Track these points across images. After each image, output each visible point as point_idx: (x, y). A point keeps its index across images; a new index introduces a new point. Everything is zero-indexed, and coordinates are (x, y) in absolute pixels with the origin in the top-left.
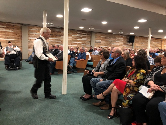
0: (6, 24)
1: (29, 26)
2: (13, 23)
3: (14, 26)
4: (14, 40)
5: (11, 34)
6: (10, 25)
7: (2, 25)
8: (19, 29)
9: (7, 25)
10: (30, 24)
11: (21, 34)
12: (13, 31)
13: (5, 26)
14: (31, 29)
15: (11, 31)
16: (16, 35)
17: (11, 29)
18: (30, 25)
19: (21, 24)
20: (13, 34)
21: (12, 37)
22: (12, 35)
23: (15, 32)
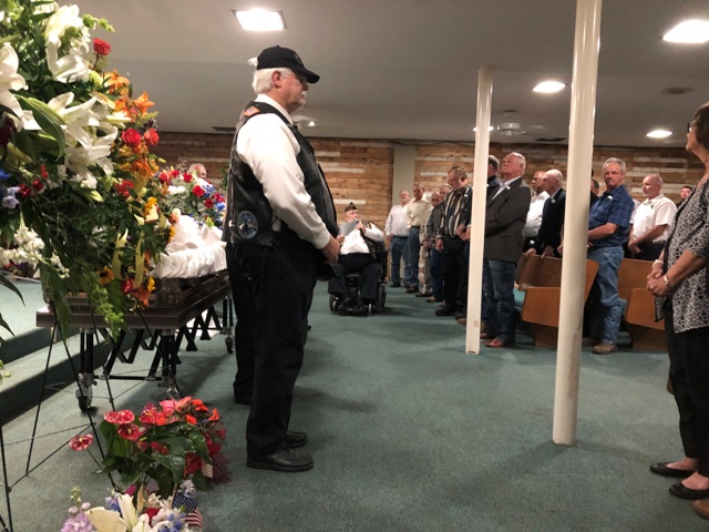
0: (342, 144)
1: (418, 145)
2: (365, 140)
3: (365, 149)
4: (363, 202)
5: (355, 181)
6: (353, 149)
7: (330, 149)
8: (382, 160)
9: (343, 150)
10: (424, 138)
11: (391, 179)
12: (361, 171)
13: (337, 154)
14: (428, 159)
15: (354, 171)
16: (371, 186)
17: (354, 164)
18: (422, 141)
19: (392, 141)
20: (363, 181)
21: (356, 191)
22: (360, 186)
23: (369, 171)
